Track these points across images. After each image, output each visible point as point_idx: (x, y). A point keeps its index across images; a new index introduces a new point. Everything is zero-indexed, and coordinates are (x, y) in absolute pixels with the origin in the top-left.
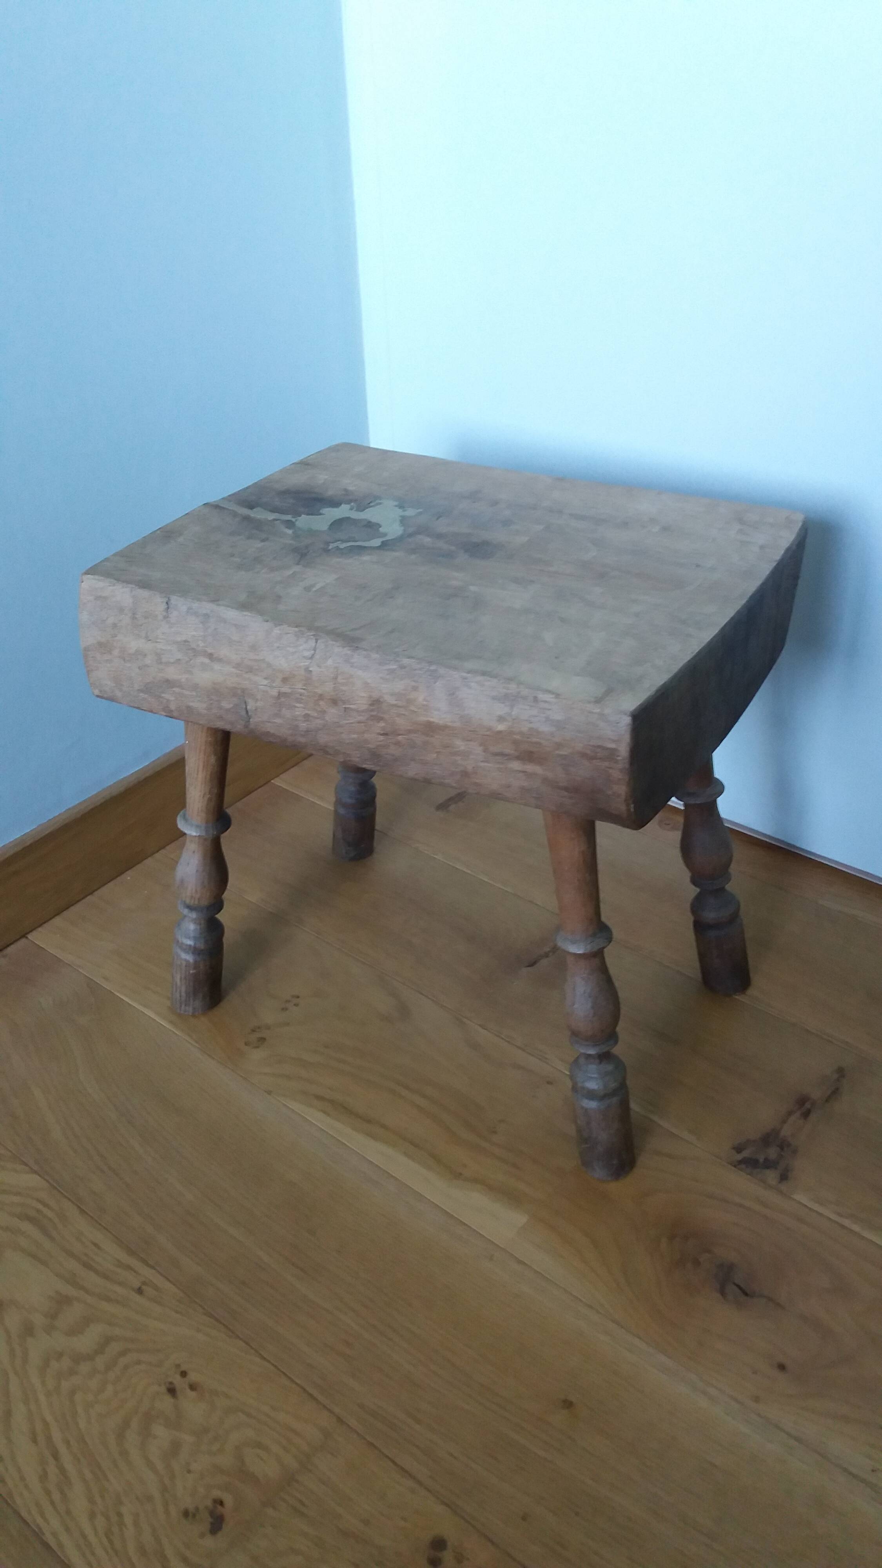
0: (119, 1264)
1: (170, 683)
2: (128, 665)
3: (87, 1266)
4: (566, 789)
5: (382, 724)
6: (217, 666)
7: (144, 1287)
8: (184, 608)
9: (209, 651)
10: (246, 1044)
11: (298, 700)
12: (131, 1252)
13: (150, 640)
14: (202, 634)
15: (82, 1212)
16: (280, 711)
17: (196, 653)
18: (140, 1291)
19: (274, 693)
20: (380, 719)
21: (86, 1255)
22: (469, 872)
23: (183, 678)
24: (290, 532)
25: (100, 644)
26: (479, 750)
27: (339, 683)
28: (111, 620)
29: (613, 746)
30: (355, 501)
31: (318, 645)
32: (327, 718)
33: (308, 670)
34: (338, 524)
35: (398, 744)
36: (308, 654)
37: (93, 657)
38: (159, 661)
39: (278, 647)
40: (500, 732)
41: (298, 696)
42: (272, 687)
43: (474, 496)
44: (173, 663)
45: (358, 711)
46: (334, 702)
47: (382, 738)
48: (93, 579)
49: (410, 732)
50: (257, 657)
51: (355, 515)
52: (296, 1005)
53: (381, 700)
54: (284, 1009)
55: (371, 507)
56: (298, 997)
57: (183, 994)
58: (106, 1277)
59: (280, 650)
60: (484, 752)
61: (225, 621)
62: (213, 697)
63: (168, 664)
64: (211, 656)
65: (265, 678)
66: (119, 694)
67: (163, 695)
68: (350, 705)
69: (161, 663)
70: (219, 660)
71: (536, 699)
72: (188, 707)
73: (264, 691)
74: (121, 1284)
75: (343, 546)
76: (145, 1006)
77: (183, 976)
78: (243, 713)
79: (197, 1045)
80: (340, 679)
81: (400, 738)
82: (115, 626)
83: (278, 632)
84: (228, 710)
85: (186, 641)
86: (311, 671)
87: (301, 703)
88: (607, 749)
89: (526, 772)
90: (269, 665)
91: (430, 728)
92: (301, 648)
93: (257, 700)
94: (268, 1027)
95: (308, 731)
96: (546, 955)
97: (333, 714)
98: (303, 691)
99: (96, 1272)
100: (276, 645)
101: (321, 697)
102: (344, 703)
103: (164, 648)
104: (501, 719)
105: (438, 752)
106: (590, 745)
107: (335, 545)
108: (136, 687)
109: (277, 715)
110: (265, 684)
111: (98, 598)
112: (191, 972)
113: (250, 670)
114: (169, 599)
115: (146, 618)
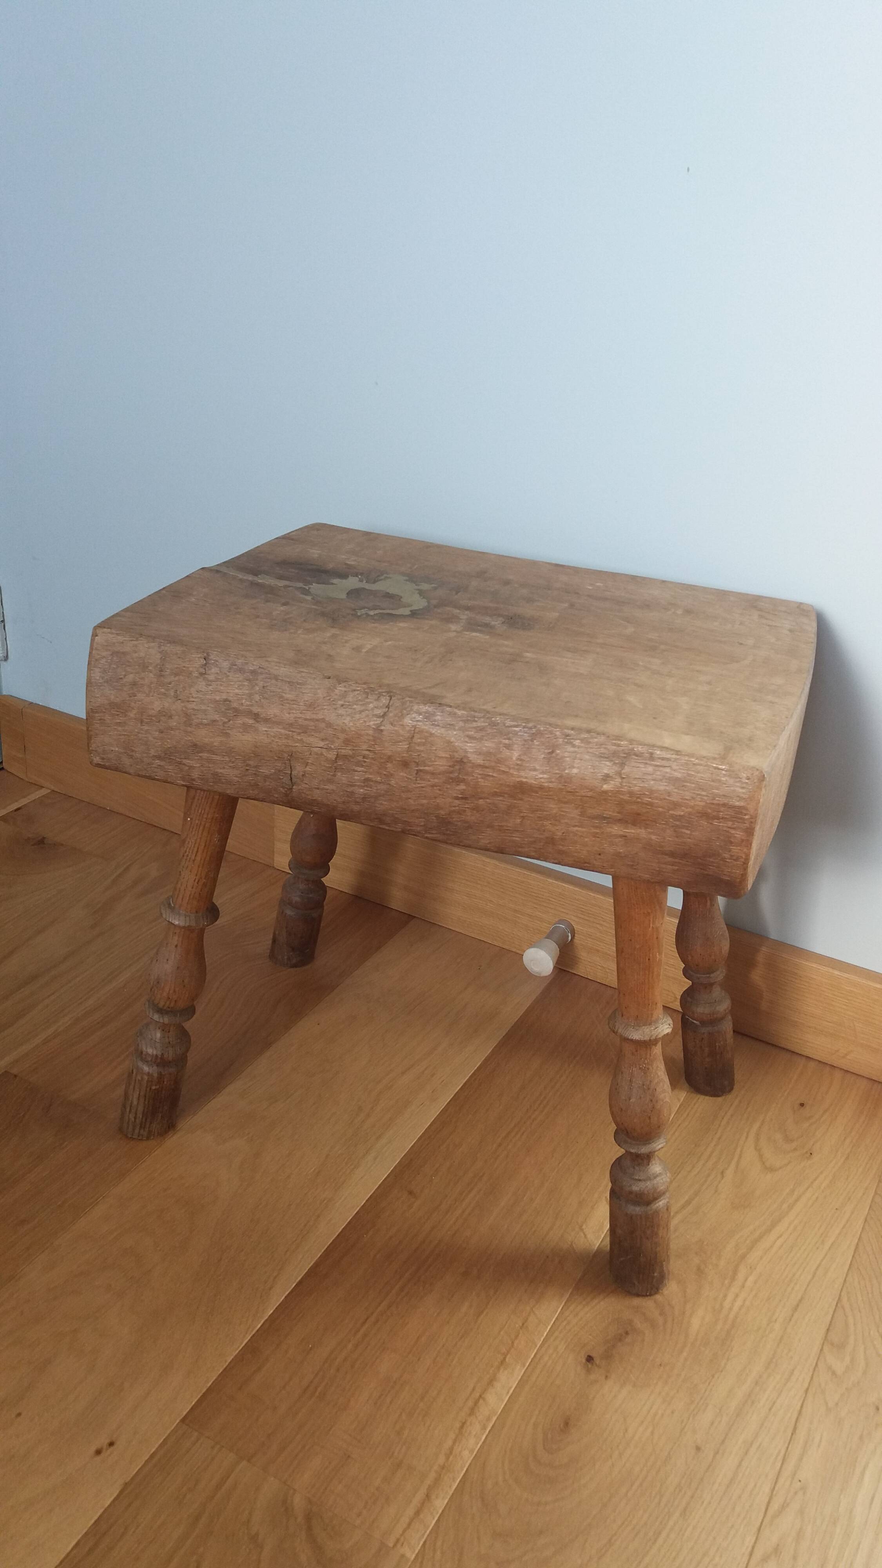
1: (197, 748)
2: (146, 728)
4: (672, 854)
5: (462, 787)
6: (263, 728)
8: (226, 665)
9: (255, 709)
11: (358, 764)
13: (180, 699)
14: (247, 692)
16: (334, 775)
17: (237, 712)
19: (332, 755)
20: (459, 781)
23: (217, 741)
24: (309, 598)
25: (113, 705)
26: (575, 813)
27: (415, 743)
28: (130, 678)
29: (742, 804)
30: (362, 574)
31: (391, 702)
32: (393, 782)
33: (378, 730)
34: (354, 593)
35: (476, 809)
36: (379, 712)
37: (100, 719)
38: (188, 722)
39: (342, 705)
40: (606, 792)
41: (360, 758)
42: (329, 749)
43: (481, 574)
44: (206, 725)
45: (433, 774)
46: (405, 764)
47: (457, 802)
48: (109, 633)
49: (495, 794)
50: (314, 716)
51: (368, 586)
53: (465, 760)
55: (381, 580)
57: (140, 1115)
59: (344, 708)
60: (580, 815)
61: (276, 678)
62: (251, 763)
63: (199, 725)
64: (256, 717)
65: (323, 740)
66: (126, 761)
67: (185, 761)
68: (425, 766)
69: (190, 725)
70: (267, 720)
71: (652, 757)
72: (215, 775)
73: (317, 754)
75: (372, 613)
77: (142, 1093)
78: (286, 780)
80: (417, 740)
81: (481, 802)
82: (134, 684)
83: (343, 689)
84: (266, 777)
85: (226, 700)
86: (382, 731)
87: (362, 766)
88: (734, 807)
89: (626, 836)
90: (329, 725)
91: (522, 789)
92: (371, 706)
93: (307, 764)
95: (365, 798)
97: (400, 777)
98: (367, 753)
100: (340, 703)
101: (390, 759)
102: (417, 764)
103: (196, 708)
104: (606, 778)
105: (523, 817)
106: (713, 804)
107: (363, 611)
108: (152, 752)
109: (330, 781)
110: (321, 746)
111: (114, 653)
112: (154, 1088)
113: (305, 730)
114: (208, 654)
115: (176, 675)
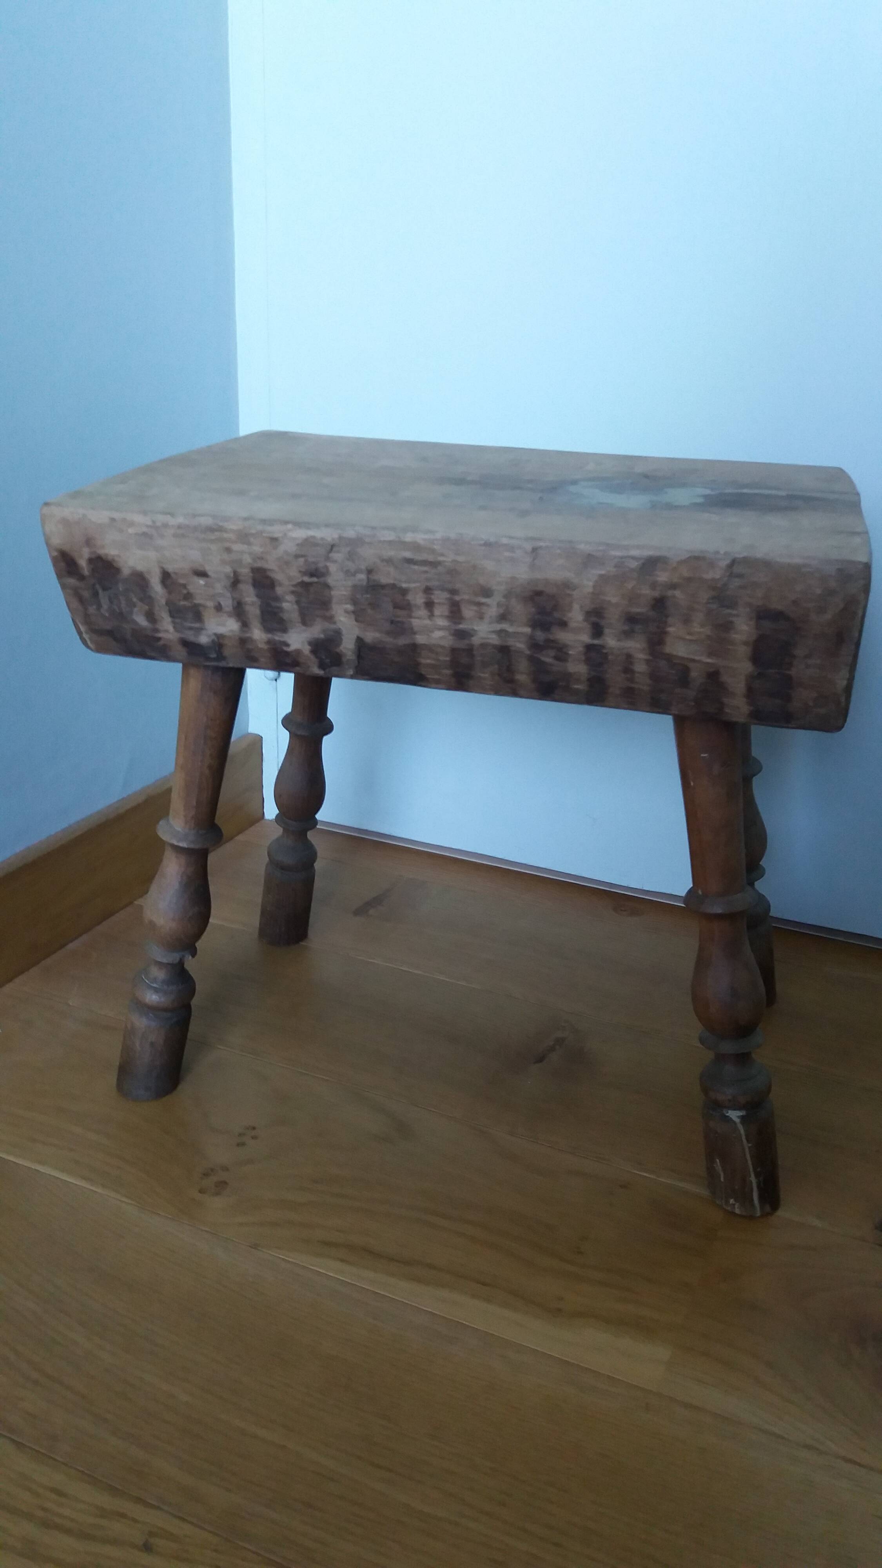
0: (103, 1513)
3: (46, 1525)
7: (152, 1540)
10: (201, 1191)
12: (113, 1491)
15: (19, 1445)
18: (147, 1548)
21: (45, 1509)
22: (420, 972)
52: (254, 1138)
54: (241, 1144)
56: (254, 1128)
58: (84, 1536)
74: (114, 1542)
76: (41, 1163)
79: (130, 1201)
94: (225, 1169)
96: (552, 1049)
99: (68, 1532)
